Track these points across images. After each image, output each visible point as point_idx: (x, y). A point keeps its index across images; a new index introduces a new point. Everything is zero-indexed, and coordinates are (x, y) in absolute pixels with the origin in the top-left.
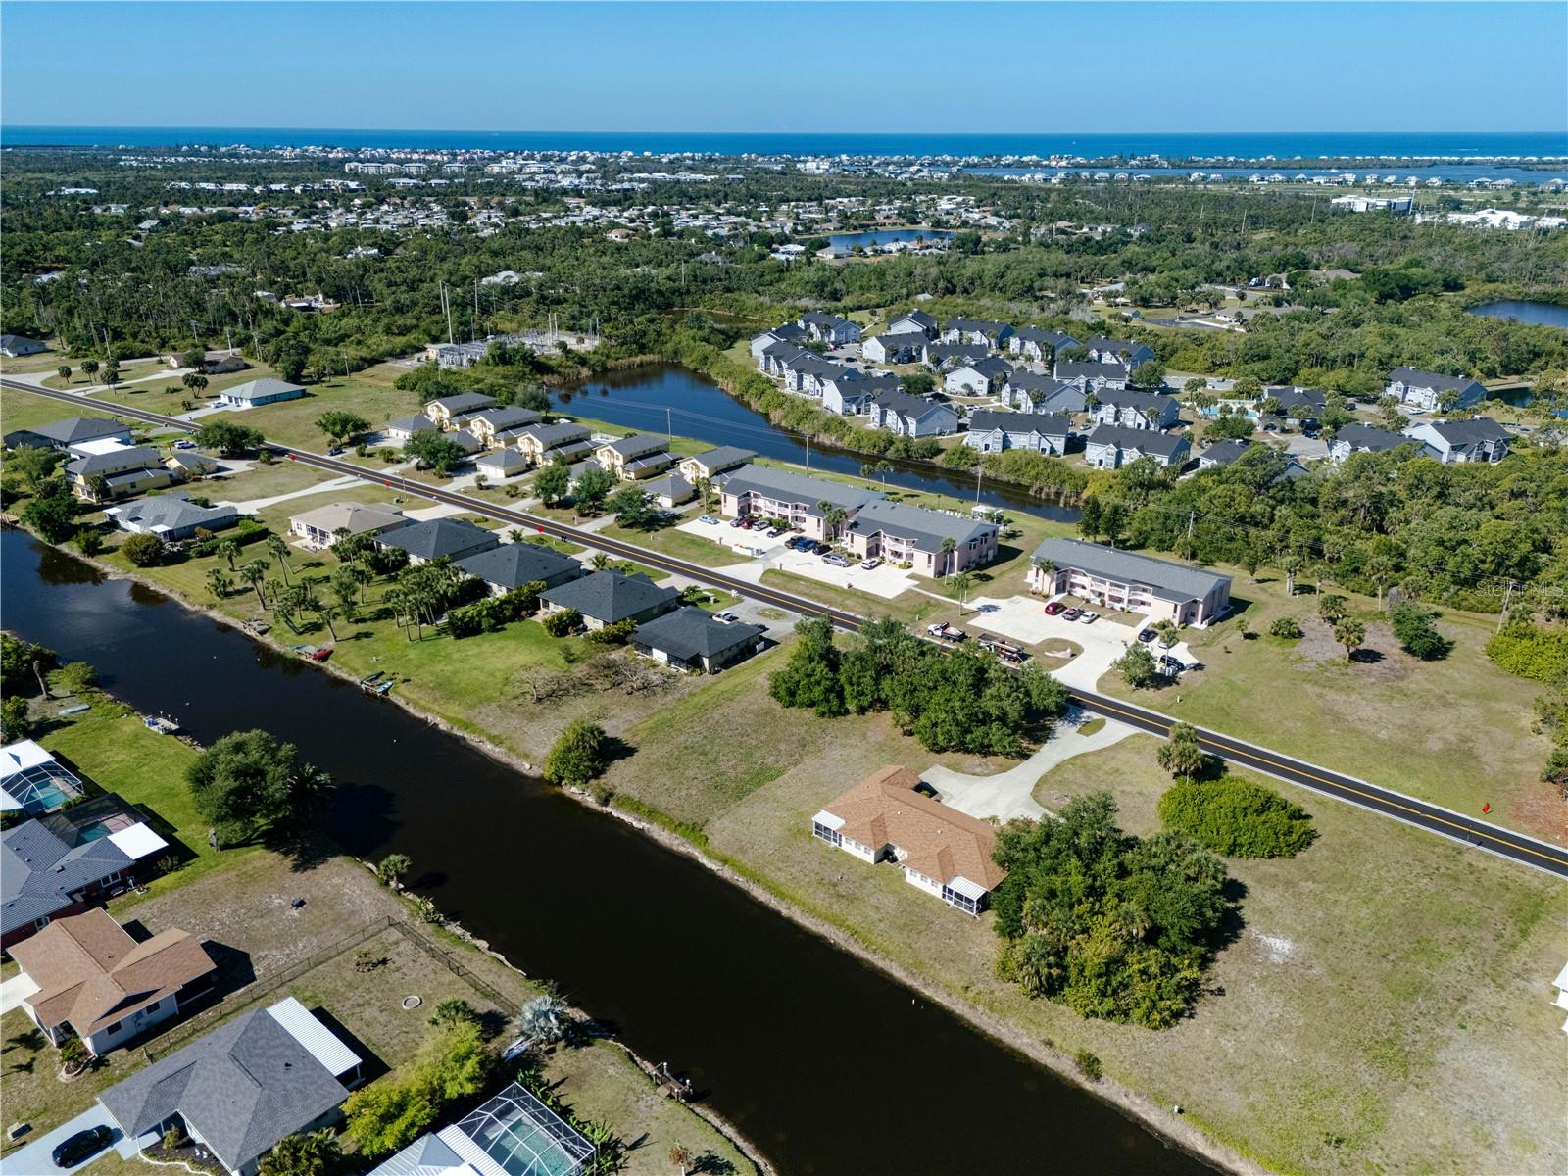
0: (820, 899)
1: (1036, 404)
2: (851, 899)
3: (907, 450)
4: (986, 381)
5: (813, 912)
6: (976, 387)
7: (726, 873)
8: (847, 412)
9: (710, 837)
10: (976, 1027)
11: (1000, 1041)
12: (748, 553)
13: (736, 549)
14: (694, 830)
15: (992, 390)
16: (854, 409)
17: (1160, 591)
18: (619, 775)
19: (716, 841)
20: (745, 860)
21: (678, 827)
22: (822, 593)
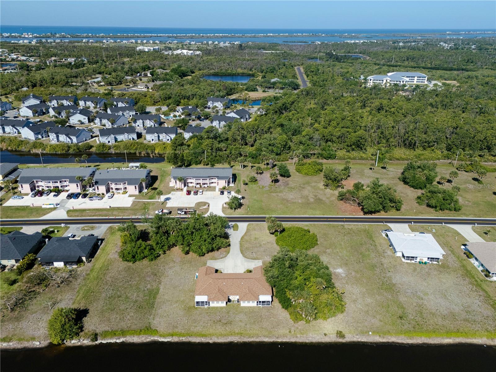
0: (220, 329)
1: (112, 124)
2: (230, 323)
3: (78, 149)
4: (87, 118)
5: (222, 335)
6: (83, 121)
7: (175, 339)
8: (37, 138)
9: (157, 329)
10: (302, 343)
11: (312, 343)
12: (52, 206)
13: (43, 207)
14: (148, 329)
15: (90, 121)
16: (40, 137)
17: (219, 178)
18: (90, 324)
19: (161, 329)
20: (179, 330)
21: (139, 332)
22: (101, 213)
